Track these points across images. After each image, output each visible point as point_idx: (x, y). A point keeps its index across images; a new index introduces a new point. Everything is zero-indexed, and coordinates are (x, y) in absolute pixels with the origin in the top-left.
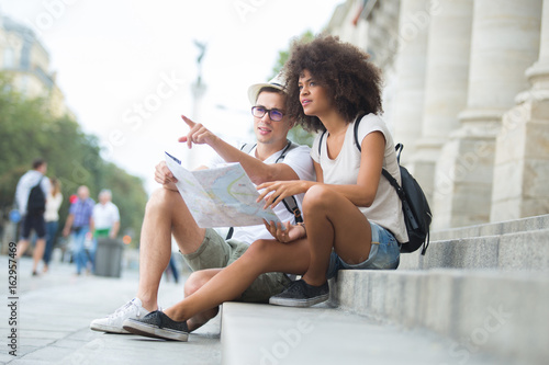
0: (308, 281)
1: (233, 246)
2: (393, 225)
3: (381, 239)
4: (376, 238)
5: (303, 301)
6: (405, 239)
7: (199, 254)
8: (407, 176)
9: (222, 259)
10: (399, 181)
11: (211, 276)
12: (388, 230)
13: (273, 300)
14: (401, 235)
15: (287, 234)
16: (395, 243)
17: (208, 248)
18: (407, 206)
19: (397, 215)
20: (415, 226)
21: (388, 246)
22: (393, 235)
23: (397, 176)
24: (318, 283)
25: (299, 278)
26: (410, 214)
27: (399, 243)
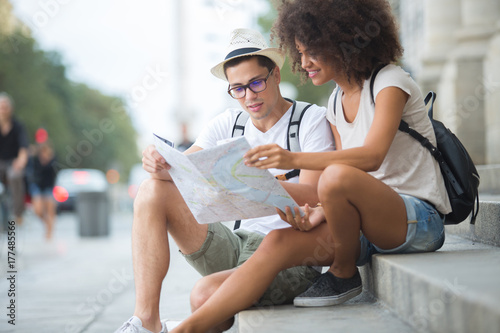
0: (337, 274)
1: (242, 237)
2: (431, 194)
3: (419, 215)
4: (412, 215)
5: (334, 299)
6: (448, 209)
7: (203, 253)
8: (442, 132)
9: (232, 255)
10: (433, 141)
11: (220, 281)
12: (427, 201)
13: (298, 301)
14: (443, 205)
15: (307, 220)
16: (437, 216)
17: (214, 244)
18: (447, 168)
19: (434, 182)
20: (460, 191)
21: (429, 222)
22: (433, 206)
23: (429, 134)
24: (347, 274)
25: (325, 270)
26: (452, 177)
27: (441, 215)
